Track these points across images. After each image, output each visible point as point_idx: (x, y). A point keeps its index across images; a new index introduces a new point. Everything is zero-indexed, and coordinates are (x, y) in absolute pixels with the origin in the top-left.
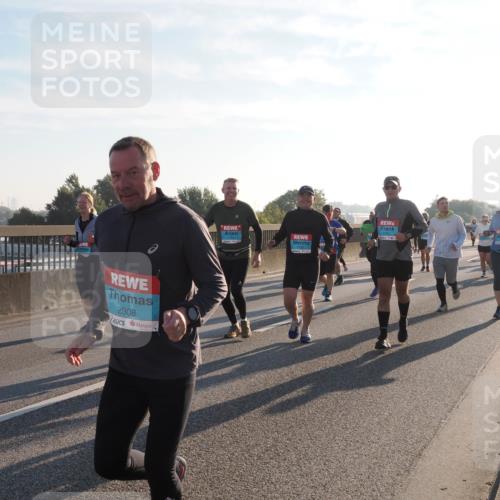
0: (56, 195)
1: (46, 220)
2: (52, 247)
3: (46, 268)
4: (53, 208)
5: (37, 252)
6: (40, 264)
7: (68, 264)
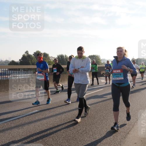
0: (22, 57)
1: (19, 64)
2: (21, 72)
3: (19, 78)
4: (21, 60)
5: (17, 73)
6: (18, 77)
7: (25, 77)
